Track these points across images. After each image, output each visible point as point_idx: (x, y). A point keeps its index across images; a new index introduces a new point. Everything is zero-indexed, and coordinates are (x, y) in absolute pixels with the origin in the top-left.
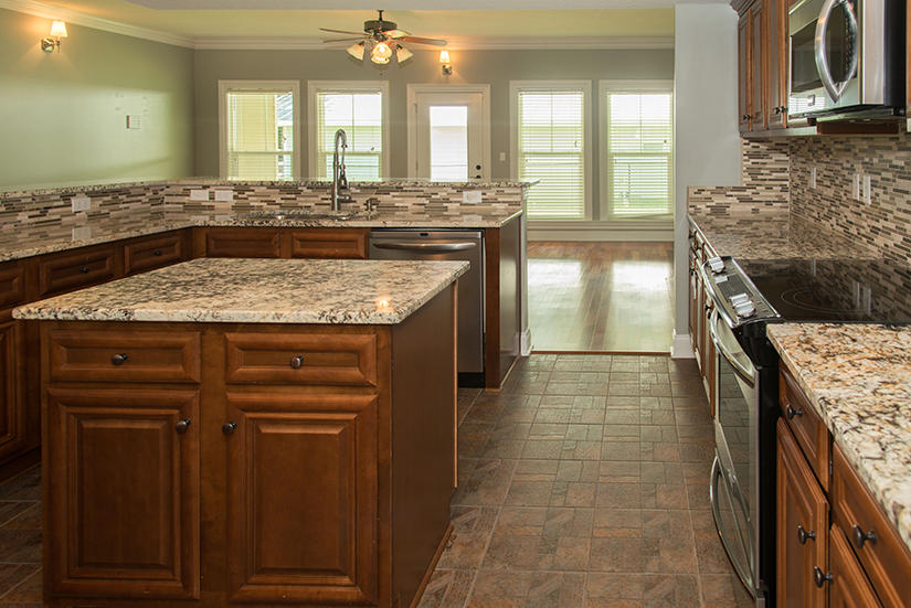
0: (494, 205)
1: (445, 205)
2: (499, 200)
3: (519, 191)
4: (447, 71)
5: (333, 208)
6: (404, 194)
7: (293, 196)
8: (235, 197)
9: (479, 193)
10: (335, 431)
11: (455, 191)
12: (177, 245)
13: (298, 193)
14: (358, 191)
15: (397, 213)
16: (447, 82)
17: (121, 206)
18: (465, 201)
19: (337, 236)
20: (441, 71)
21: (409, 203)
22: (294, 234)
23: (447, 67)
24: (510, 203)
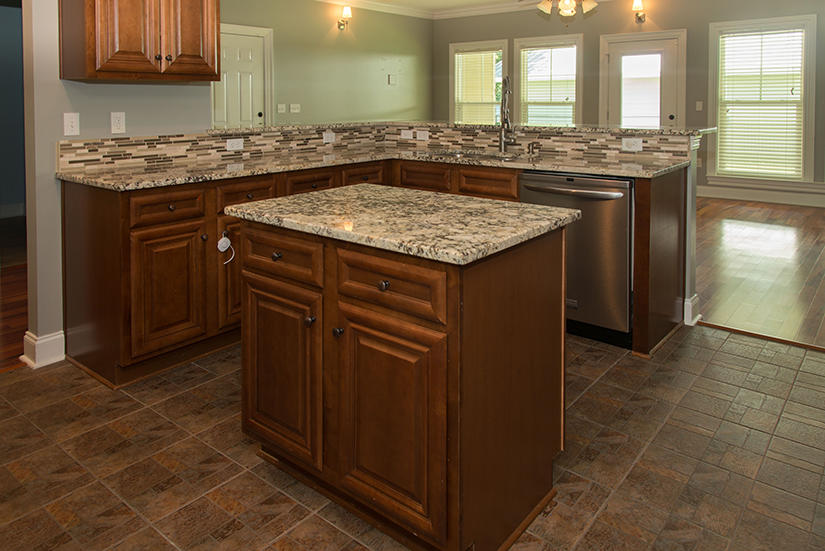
0: (655, 154)
1: (604, 151)
2: (662, 149)
3: (685, 140)
4: (640, 19)
5: (500, 150)
6: (564, 139)
7: (471, 138)
8: (430, 137)
9: (641, 140)
10: (412, 360)
11: (614, 138)
12: (380, 174)
13: (475, 135)
14: (523, 135)
15: (557, 158)
16: (640, 29)
17: (356, 140)
18: (624, 149)
19: (493, 175)
20: (634, 19)
21: (568, 148)
22: (462, 171)
23: (640, 14)
24: (675, 153)
